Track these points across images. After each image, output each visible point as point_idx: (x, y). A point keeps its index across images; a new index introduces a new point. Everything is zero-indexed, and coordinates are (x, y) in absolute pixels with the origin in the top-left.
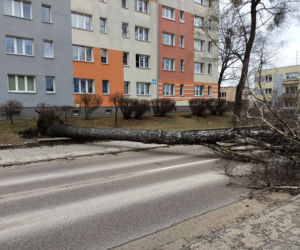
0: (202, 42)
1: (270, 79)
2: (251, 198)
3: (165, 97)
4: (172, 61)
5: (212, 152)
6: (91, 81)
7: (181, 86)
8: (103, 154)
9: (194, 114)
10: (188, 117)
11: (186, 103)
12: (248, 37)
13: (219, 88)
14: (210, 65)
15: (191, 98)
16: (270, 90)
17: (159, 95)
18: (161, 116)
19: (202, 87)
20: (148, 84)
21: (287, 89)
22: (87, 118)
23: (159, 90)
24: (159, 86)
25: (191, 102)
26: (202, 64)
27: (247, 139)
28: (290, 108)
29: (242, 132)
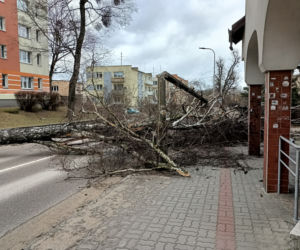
0: (28, 28)
1: (101, 75)
2: (89, 187)
5: (47, 149)
7: (4, 76)
9: (22, 109)
11: (11, 96)
12: (79, 32)
13: (51, 81)
14: (38, 56)
15: (17, 90)
16: (101, 86)
19: (30, 79)
21: (115, 86)
25: (18, 95)
26: (29, 53)
27: (83, 132)
28: (118, 103)
29: (78, 126)
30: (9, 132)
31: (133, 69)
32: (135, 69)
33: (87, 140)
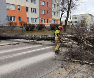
0: (55, 5)
1: (77, 18)
2: (62, 67)
3: (42, 23)
4: (44, 11)
6: (14, 17)
7: (48, 20)
8: (10, 45)
9: (51, 29)
10: (49, 30)
11: (49, 26)
13: (60, 21)
14: (57, 13)
15: (50, 24)
16: (77, 22)
17: (40, 22)
18: (40, 30)
19: (55, 20)
20: (36, 19)
21: (82, 21)
22: (12, 30)
23: (40, 21)
24: (40, 19)
25: (50, 25)
26: (55, 12)
27: (65, 38)
28: (82, 27)
29: (64, 36)
30: (42, 36)
31: (89, 15)
32: (90, 15)
33: (67, 41)
